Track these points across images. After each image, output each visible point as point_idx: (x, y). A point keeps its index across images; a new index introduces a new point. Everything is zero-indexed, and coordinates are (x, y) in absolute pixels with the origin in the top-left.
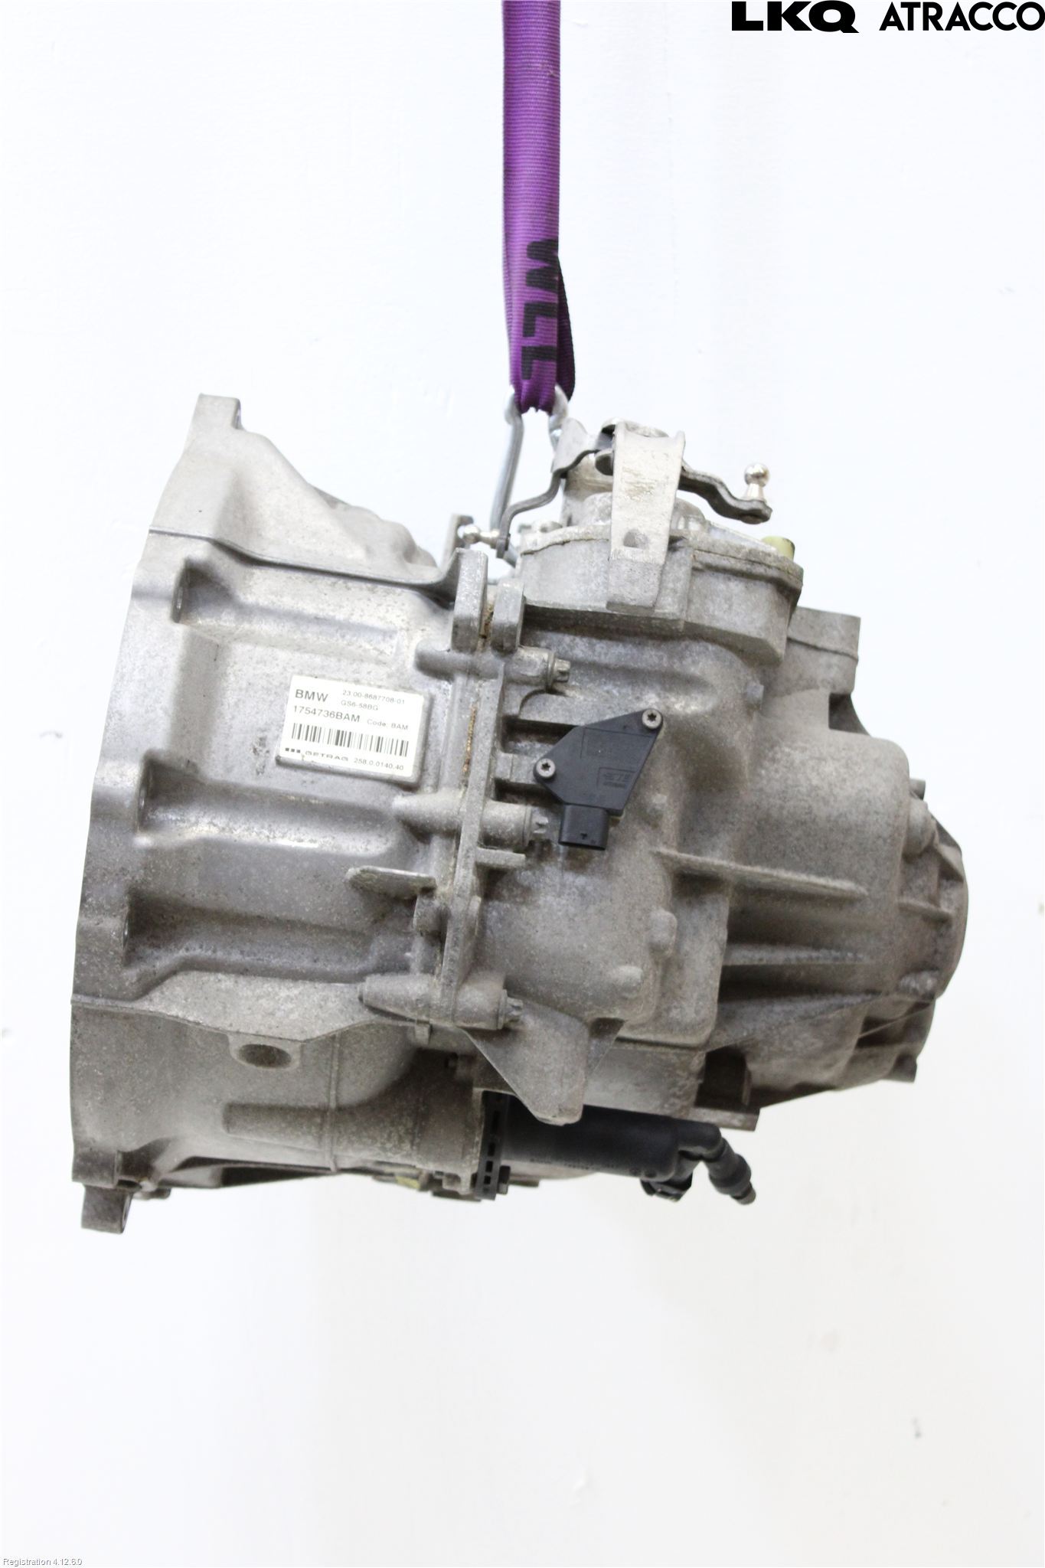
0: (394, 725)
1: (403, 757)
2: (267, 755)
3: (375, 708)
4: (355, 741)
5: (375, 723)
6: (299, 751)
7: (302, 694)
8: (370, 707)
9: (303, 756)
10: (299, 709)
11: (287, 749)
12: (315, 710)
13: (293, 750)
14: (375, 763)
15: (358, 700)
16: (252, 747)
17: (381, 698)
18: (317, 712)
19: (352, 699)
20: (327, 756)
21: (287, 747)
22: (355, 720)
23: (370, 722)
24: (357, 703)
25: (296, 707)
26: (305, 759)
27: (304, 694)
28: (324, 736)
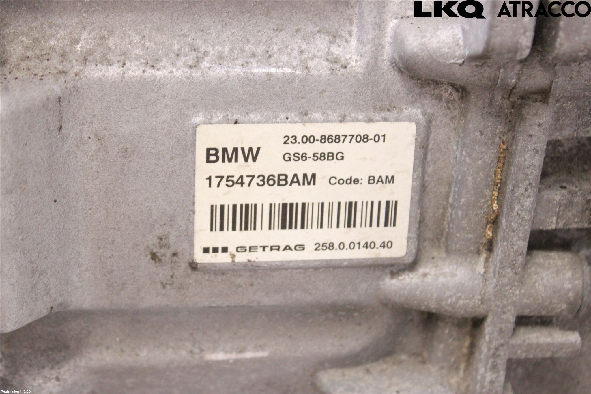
0: (371, 180)
1: (389, 228)
2: (175, 259)
3: (339, 156)
4: (313, 215)
5: (341, 182)
6: (225, 250)
7: (216, 155)
8: (330, 156)
9: (233, 256)
10: (215, 181)
11: (206, 250)
12: (241, 177)
13: (215, 250)
14: (347, 246)
15: (309, 149)
16: (148, 253)
17: (348, 138)
18: (246, 180)
19: (300, 148)
20: (272, 249)
21: (206, 246)
22: (309, 184)
23: (333, 181)
24: (310, 154)
25: (210, 178)
26: (237, 260)
27: (220, 154)
28: (263, 217)
